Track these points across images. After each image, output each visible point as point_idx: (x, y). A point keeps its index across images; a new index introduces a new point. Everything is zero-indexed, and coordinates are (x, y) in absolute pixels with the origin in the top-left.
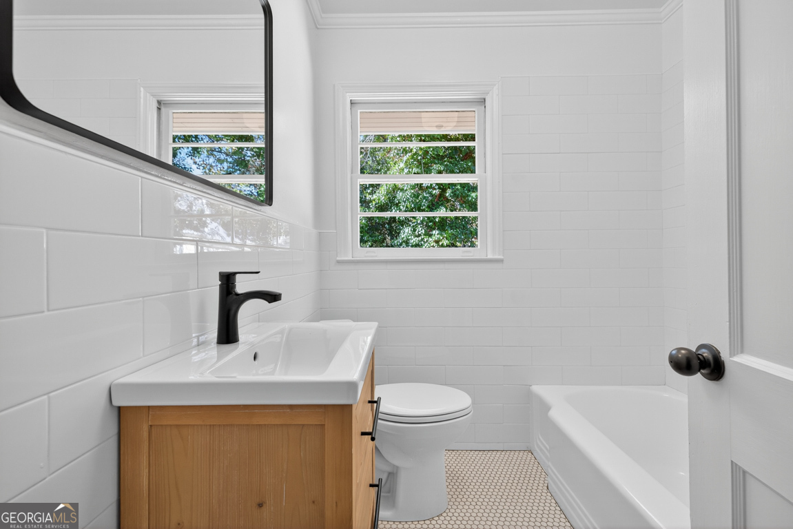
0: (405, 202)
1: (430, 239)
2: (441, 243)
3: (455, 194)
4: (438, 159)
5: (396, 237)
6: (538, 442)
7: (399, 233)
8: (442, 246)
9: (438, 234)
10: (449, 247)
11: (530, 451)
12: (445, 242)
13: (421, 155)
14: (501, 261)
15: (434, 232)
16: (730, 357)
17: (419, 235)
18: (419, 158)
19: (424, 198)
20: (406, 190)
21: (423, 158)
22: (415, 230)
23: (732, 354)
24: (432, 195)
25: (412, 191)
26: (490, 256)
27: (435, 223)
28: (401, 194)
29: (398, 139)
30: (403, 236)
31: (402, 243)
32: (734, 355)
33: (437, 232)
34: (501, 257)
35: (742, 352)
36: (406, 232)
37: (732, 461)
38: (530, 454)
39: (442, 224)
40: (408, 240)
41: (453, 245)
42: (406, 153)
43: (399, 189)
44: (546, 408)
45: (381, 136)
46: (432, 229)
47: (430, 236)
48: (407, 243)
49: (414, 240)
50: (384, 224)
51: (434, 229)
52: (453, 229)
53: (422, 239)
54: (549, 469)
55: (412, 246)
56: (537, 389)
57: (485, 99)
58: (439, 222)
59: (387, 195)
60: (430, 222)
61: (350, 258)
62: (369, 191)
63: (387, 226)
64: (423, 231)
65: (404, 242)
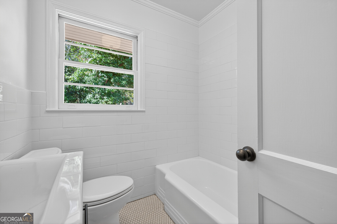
0: (89, 82)
1: (103, 101)
2: (108, 103)
3: (115, 81)
4: (107, 64)
5: (83, 99)
6: (159, 190)
7: (85, 97)
8: (109, 104)
9: (106, 98)
10: (112, 104)
11: (155, 194)
12: (110, 102)
13: (98, 60)
14: (144, 111)
15: (105, 97)
16: (258, 151)
17: (97, 99)
18: (97, 62)
19: (100, 81)
20: (90, 76)
21: (99, 62)
22: (94, 96)
23: (259, 150)
24: (104, 80)
25: (93, 77)
26: (139, 109)
27: (105, 93)
28: (87, 77)
29: (86, 50)
30: (87, 98)
31: (87, 102)
32: (259, 151)
33: (106, 97)
34: (144, 110)
35: (262, 149)
36: (89, 96)
37: (259, 194)
38: (155, 196)
39: (109, 94)
40: (90, 100)
41: (114, 104)
42: (90, 58)
43: (85, 75)
44: (163, 175)
45: (75, 46)
46: (104, 96)
47: (103, 99)
48: (90, 102)
49: (94, 100)
50: (76, 92)
51: (105, 96)
52: (114, 97)
53: (98, 101)
54: (165, 201)
55: (93, 103)
56: (159, 167)
57: (137, 37)
58: (108, 93)
59: (79, 77)
60: (103, 92)
61: (57, 109)
62: (67, 74)
63: (78, 93)
64: (99, 97)
65: (88, 101)
